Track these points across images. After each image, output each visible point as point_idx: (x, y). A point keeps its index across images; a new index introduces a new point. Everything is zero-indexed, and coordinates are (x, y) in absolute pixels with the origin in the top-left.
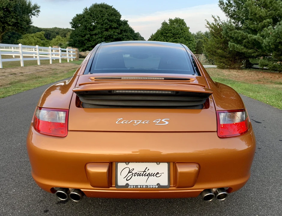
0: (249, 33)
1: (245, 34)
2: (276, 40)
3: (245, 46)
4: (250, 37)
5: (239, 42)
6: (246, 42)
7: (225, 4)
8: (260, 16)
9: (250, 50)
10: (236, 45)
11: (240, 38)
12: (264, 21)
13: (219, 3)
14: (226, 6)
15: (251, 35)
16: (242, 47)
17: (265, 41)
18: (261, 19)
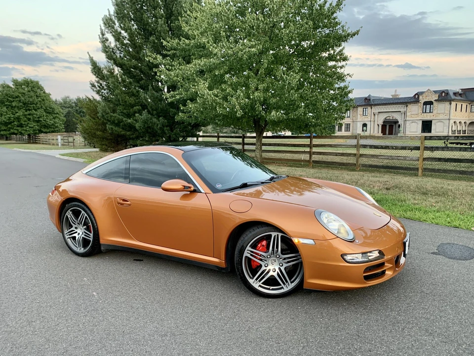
0: (124, 117)
1: (121, 117)
2: (145, 126)
3: (123, 128)
4: (126, 121)
5: (117, 125)
6: (122, 125)
7: (97, 87)
8: (130, 103)
9: (129, 133)
10: (114, 127)
11: (116, 122)
12: (135, 108)
13: (90, 85)
14: (98, 88)
15: (126, 119)
16: (121, 130)
17: (137, 125)
18: (132, 106)
